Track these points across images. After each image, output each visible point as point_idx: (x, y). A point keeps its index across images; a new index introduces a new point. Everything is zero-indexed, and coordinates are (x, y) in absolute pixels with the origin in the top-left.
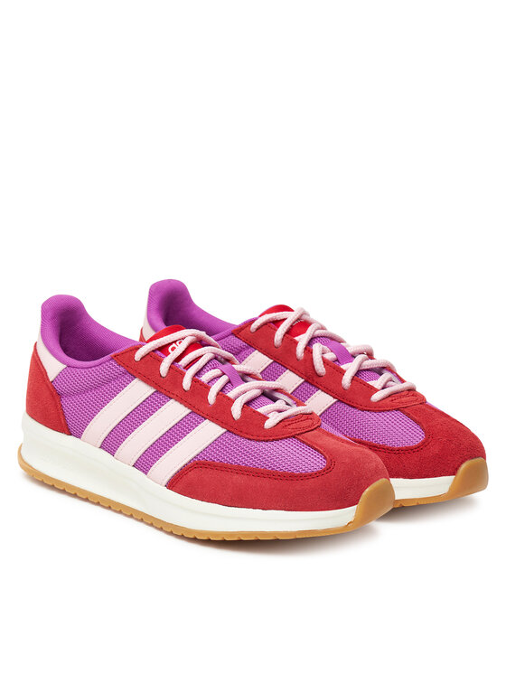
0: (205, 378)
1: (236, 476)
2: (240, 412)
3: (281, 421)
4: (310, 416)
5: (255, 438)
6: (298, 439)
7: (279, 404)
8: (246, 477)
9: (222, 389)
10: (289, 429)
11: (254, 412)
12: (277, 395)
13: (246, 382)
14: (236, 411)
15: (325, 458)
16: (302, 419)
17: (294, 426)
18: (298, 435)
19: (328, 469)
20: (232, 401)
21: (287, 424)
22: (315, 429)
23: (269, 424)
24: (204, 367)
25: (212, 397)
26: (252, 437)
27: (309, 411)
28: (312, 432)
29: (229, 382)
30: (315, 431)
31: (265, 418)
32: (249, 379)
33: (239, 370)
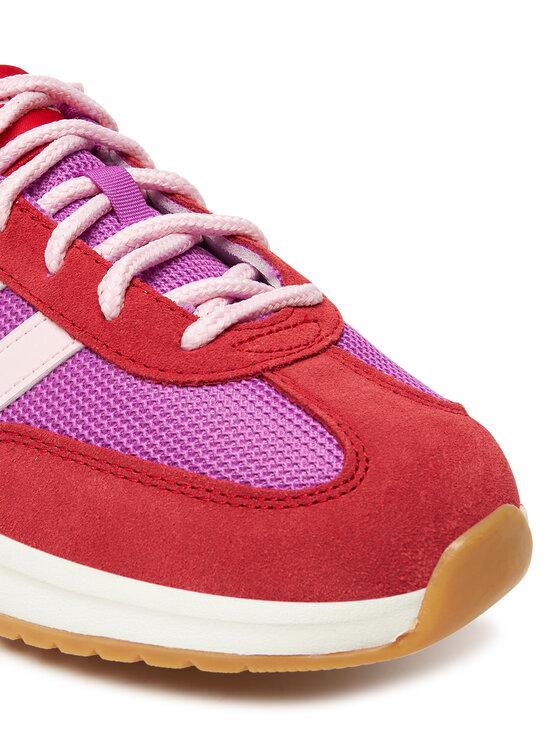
0: (47, 201)
1: (96, 478)
2: (119, 299)
3: (227, 330)
4: (315, 313)
5: (153, 374)
6: (271, 384)
7: (235, 278)
8: (119, 482)
9: (88, 233)
10: (249, 355)
11: (159, 300)
12: (235, 250)
13: (163, 211)
14: (110, 295)
15: (340, 446)
16: (291, 321)
17: (262, 343)
18: (273, 370)
19: (346, 483)
20: (103, 266)
21: (245, 336)
22: (324, 350)
23: (194, 336)
24: (51, 171)
25: (54, 255)
26: (143, 372)
27: (311, 299)
28: (315, 361)
29: (111, 212)
30: (323, 359)
31: (186, 317)
32: (170, 205)
33: (142, 180)
